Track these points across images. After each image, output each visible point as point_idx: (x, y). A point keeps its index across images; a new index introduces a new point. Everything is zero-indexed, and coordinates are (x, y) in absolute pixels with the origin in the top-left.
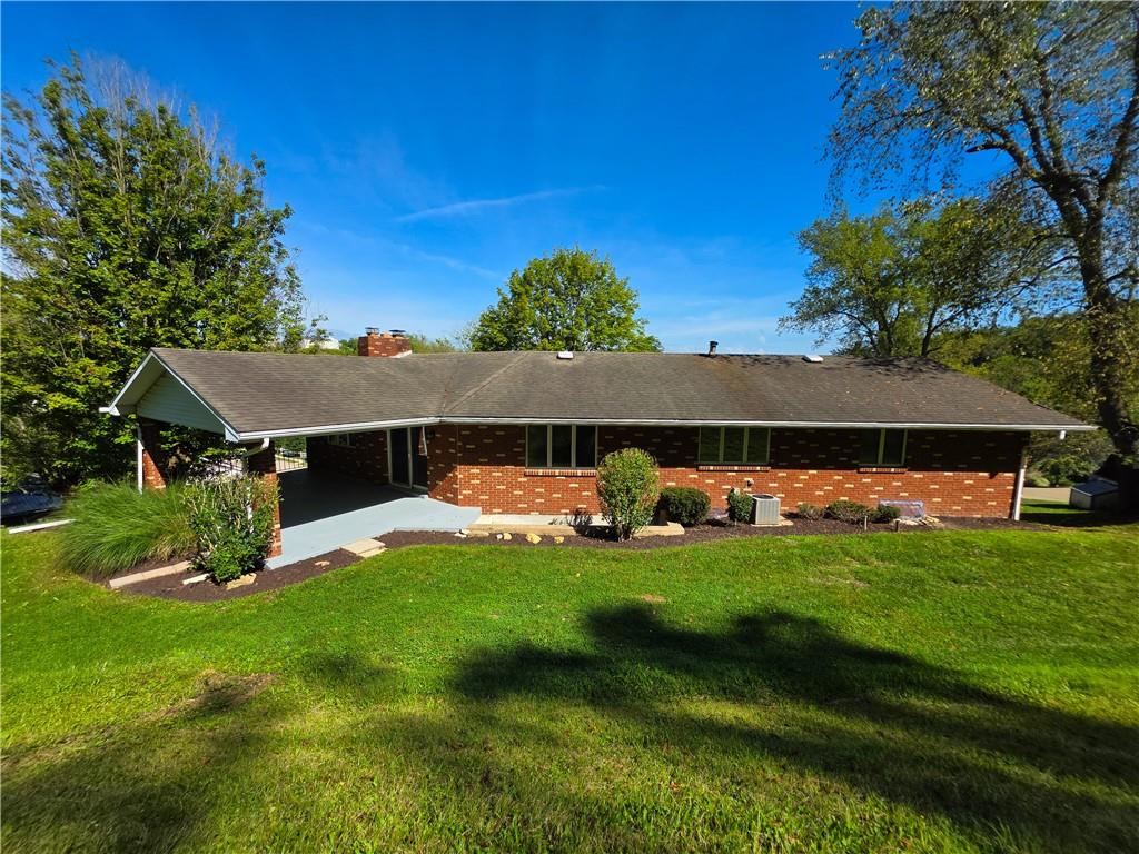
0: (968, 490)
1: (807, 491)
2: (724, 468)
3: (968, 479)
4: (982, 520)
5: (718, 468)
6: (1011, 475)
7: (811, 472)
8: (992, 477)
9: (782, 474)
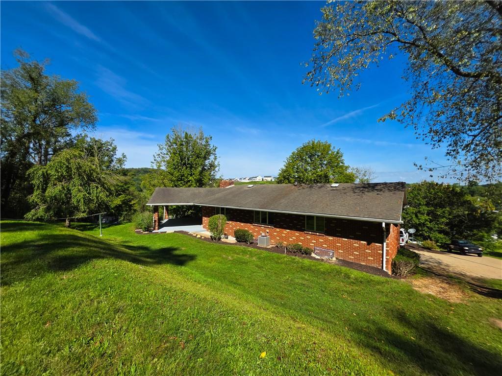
0: (356, 249)
1: (286, 239)
2: (261, 225)
3: (356, 244)
4: (366, 267)
5: (258, 225)
6: (380, 245)
7: (287, 230)
8: (369, 244)
9: (278, 230)
